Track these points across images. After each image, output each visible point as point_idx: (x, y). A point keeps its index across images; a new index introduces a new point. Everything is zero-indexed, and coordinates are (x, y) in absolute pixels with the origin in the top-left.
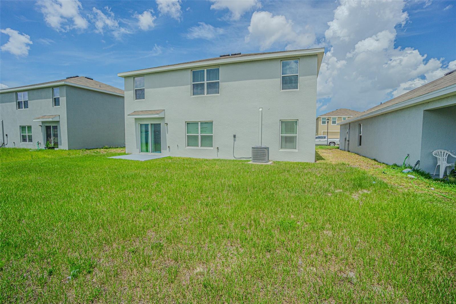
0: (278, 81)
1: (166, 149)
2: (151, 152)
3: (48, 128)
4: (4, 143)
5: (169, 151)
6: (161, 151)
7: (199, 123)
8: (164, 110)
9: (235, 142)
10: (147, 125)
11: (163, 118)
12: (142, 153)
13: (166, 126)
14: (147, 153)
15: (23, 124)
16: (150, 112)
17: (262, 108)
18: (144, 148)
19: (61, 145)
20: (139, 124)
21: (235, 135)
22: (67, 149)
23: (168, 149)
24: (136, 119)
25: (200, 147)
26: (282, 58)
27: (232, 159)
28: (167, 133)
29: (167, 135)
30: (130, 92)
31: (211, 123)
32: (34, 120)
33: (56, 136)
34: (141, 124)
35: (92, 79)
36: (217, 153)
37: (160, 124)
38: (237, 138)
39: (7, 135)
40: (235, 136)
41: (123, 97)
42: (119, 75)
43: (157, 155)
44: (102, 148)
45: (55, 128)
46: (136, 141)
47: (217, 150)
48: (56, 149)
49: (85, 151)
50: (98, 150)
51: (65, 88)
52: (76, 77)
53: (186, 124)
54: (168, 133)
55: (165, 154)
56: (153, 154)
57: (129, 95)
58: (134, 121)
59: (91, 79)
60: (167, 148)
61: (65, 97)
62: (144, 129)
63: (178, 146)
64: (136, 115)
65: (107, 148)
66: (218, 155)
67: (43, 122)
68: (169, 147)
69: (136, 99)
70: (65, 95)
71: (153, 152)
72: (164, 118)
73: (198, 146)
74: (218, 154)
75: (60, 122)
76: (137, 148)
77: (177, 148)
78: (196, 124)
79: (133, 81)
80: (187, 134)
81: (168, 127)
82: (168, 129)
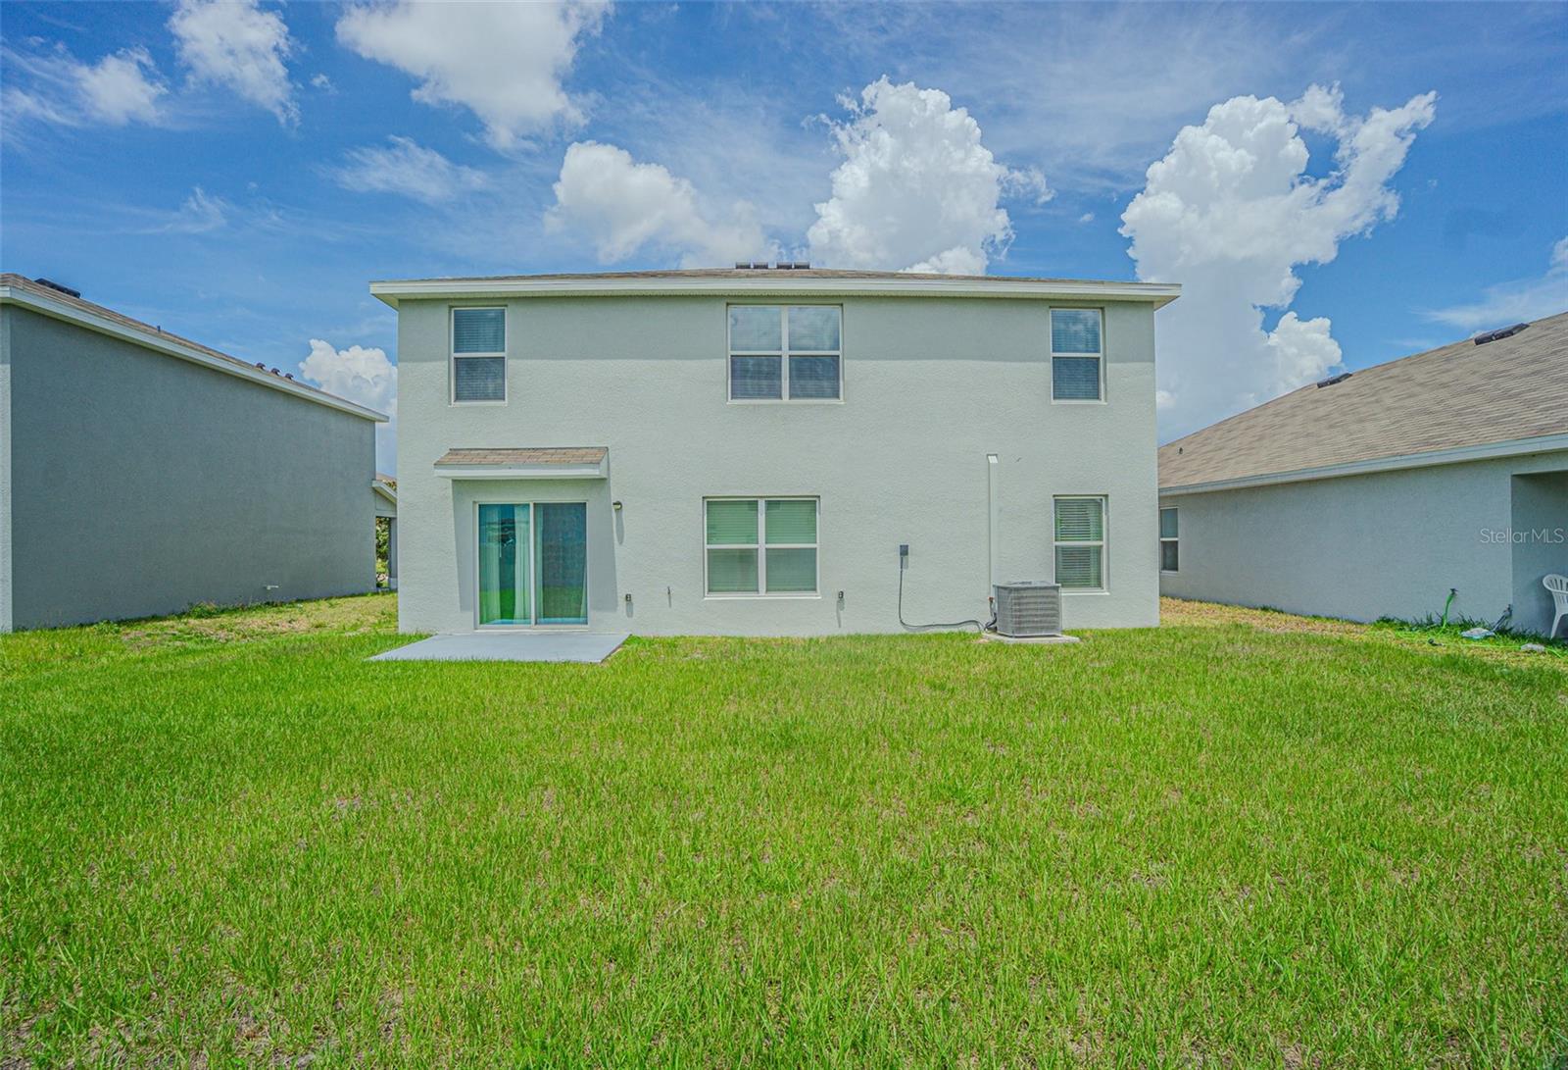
0: (1044, 371)
1: (614, 607)
2: (536, 623)
5: (630, 614)
6: (585, 616)
7: (762, 504)
8: (607, 449)
9: (904, 571)
10: (512, 510)
11: (601, 481)
12: (486, 629)
13: (614, 515)
16: (543, 456)
17: (996, 455)
18: (494, 605)
20: (475, 502)
21: (907, 546)
23: (623, 605)
24: (455, 481)
25: (763, 595)
26: (1054, 300)
27: (898, 633)
28: (616, 542)
29: (618, 549)
30: (428, 366)
31: (810, 504)
34: (480, 506)
36: (837, 612)
37: (585, 504)
38: (910, 558)
40: (904, 551)
42: (375, 289)
46: (461, 578)
47: (838, 602)
51: (6, 322)
53: (706, 503)
54: (626, 541)
55: (606, 627)
56: (541, 629)
57: (424, 379)
58: (450, 491)
59: (69, 292)
60: (616, 602)
61: (9, 367)
63: (669, 592)
64: (459, 465)
65: (210, 615)
66: (842, 624)
68: (626, 597)
69: (458, 398)
70: (9, 360)
71: (547, 621)
72: (603, 479)
73: (757, 591)
74: (842, 616)
76: (464, 608)
77: (667, 601)
78: (753, 504)
79: (446, 324)
80: (707, 547)
81: (623, 517)
82: (622, 524)
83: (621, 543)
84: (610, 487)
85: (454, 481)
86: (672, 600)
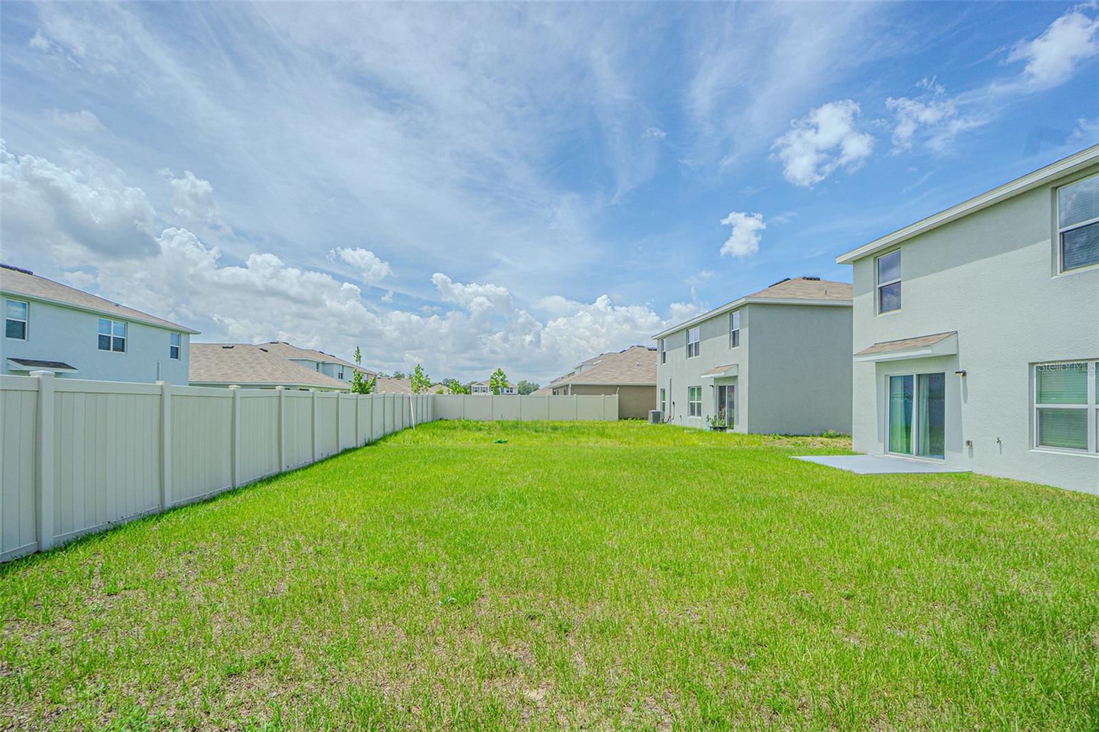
1: (960, 449)
2: (918, 454)
3: (722, 389)
4: (670, 417)
5: (971, 456)
6: (945, 454)
7: (1092, 366)
8: (957, 332)
10: (907, 380)
11: (952, 357)
12: (893, 456)
13: (961, 380)
14: (908, 455)
15: (692, 385)
16: (912, 343)
18: (900, 441)
19: (738, 424)
20: (887, 375)
22: (747, 433)
23: (966, 448)
25: (1092, 451)
28: (963, 401)
29: (964, 407)
30: (866, 296)
32: (702, 377)
33: (732, 405)
34: (891, 377)
35: (819, 279)
37: (944, 374)
39: (674, 403)
41: (851, 307)
42: (839, 260)
43: (933, 465)
44: (821, 436)
45: (732, 388)
46: (878, 422)
48: (728, 431)
49: (779, 439)
50: (809, 439)
51: (747, 309)
52: (785, 280)
53: (1035, 369)
54: (968, 400)
55: (954, 461)
56: (920, 459)
57: (864, 303)
58: (875, 369)
59: (816, 279)
60: (962, 445)
61: (747, 329)
62: (899, 390)
63: (999, 441)
64: (878, 352)
67: (716, 379)
68: (968, 443)
69: (880, 312)
70: (748, 325)
71: (924, 454)
72: (956, 355)
73: (1087, 449)
75: (739, 377)
76: (879, 440)
77: (999, 448)
78: (1081, 367)
79: (872, 269)
80: (1036, 406)
81: (967, 382)
82: (966, 388)
83: (966, 401)
84: (958, 360)
85: (877, 363)
86: (1003, 449)
